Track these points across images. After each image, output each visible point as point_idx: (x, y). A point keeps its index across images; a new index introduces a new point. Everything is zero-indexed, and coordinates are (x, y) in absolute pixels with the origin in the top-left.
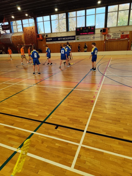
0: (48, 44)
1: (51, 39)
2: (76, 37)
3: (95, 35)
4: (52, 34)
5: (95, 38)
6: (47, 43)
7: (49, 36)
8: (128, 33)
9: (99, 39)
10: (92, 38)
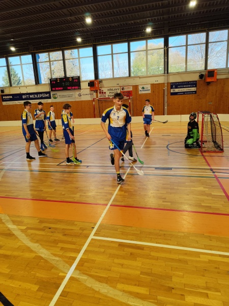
0: (6, 105)
1: (11, 97)
2: (52, 93)
3: (82, 91)
4: (11, 89)
5: (82, 96)
6: (4, 103)
7: (6, 92)
8: (131, 89)
9: (88, 98)
10: (77, 96)
